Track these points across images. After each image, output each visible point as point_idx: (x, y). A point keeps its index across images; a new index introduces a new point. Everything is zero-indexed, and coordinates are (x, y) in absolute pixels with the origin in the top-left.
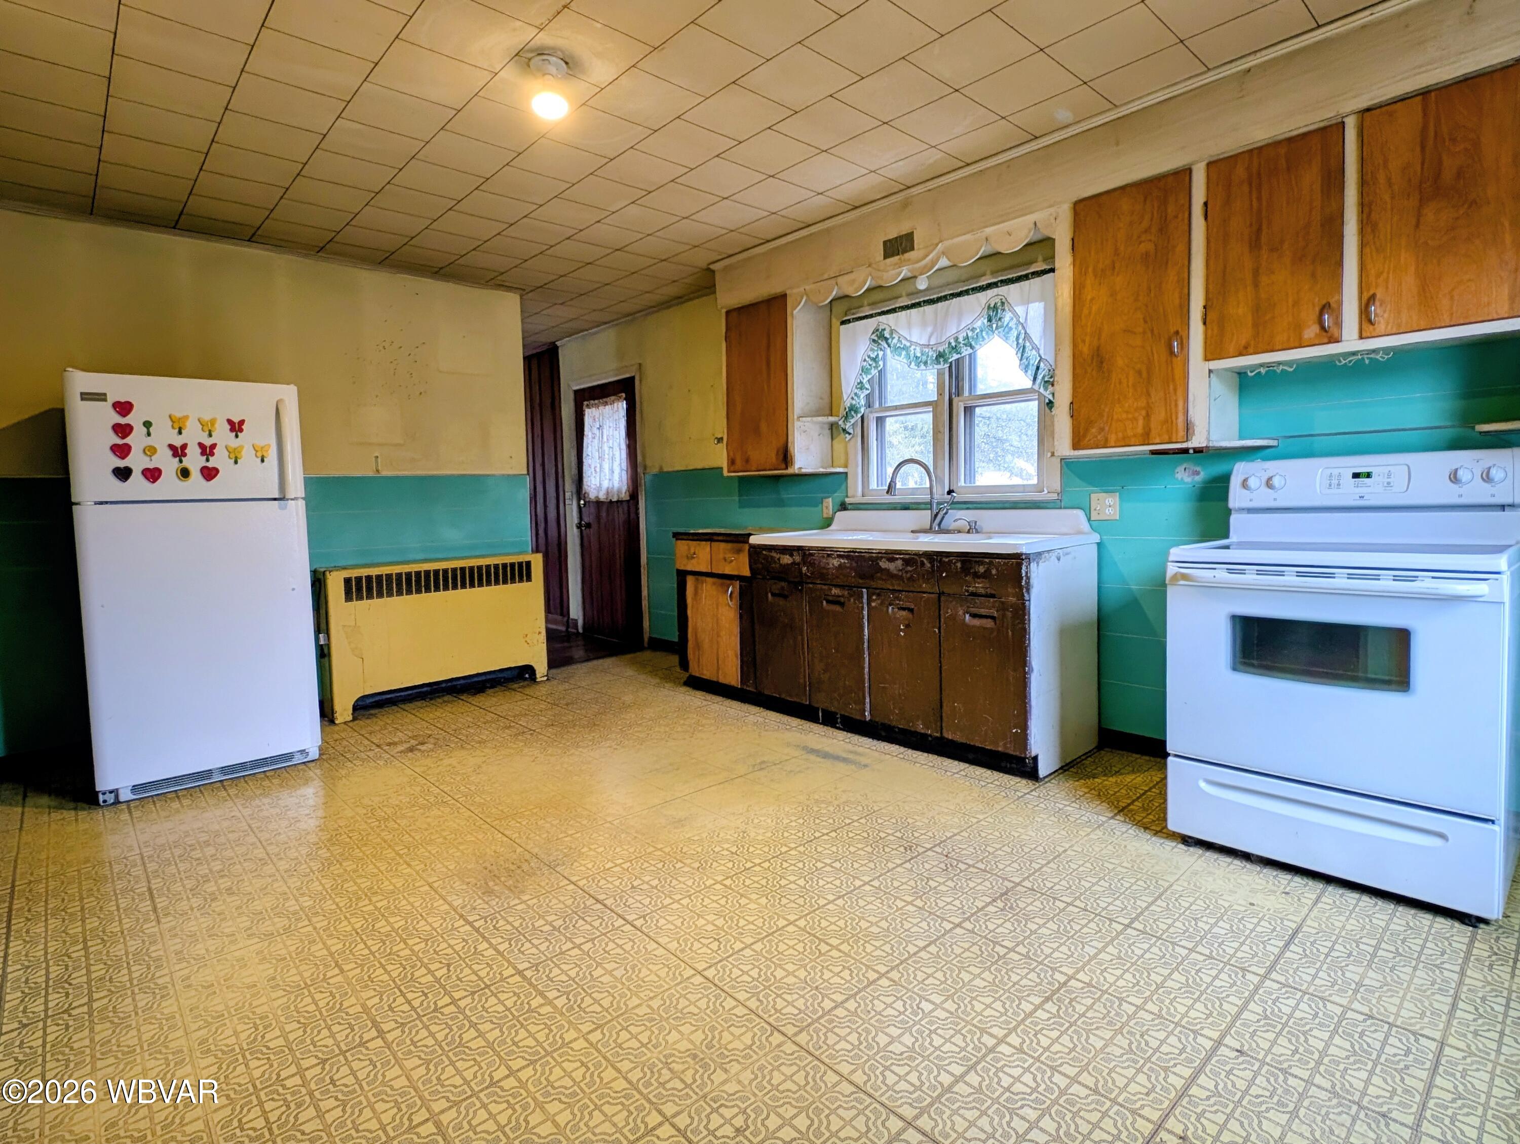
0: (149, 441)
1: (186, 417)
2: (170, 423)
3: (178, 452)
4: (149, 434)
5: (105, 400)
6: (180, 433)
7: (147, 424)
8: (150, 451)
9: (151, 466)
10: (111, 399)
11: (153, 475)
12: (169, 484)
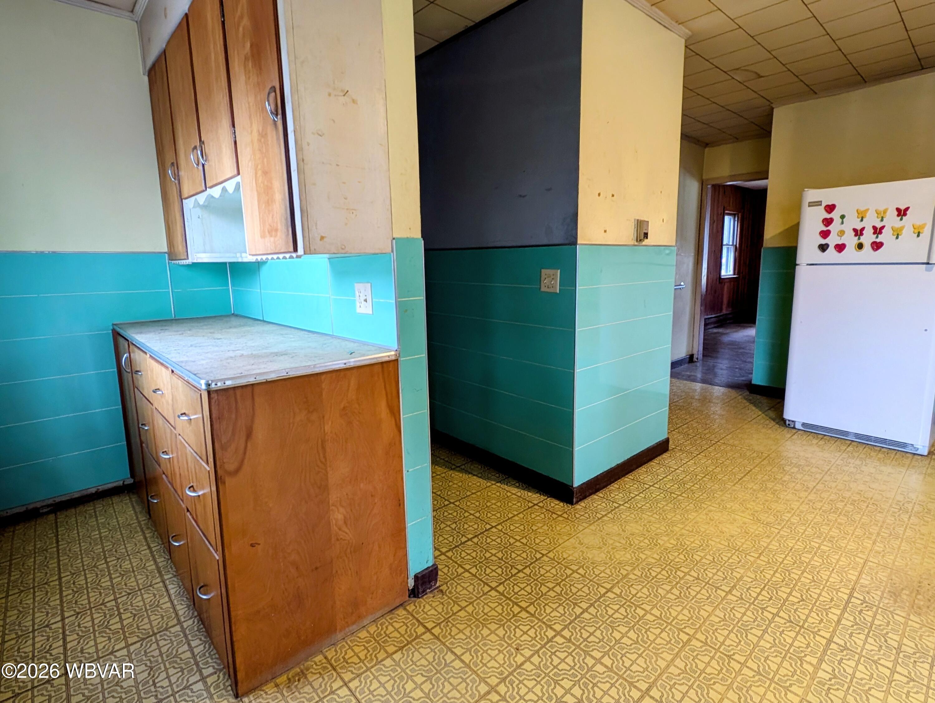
0: (843, 227)
1: (867, 210)
2: (857, 214)
3: (858, 233)
4: (842, 223)
5: (821, 205)
6: (862, 220)
7: (843, 217)
8: (842, 233)
9: (840, 243)
10: (824, 205)
11: (840, 248)
12: (850, 253)
